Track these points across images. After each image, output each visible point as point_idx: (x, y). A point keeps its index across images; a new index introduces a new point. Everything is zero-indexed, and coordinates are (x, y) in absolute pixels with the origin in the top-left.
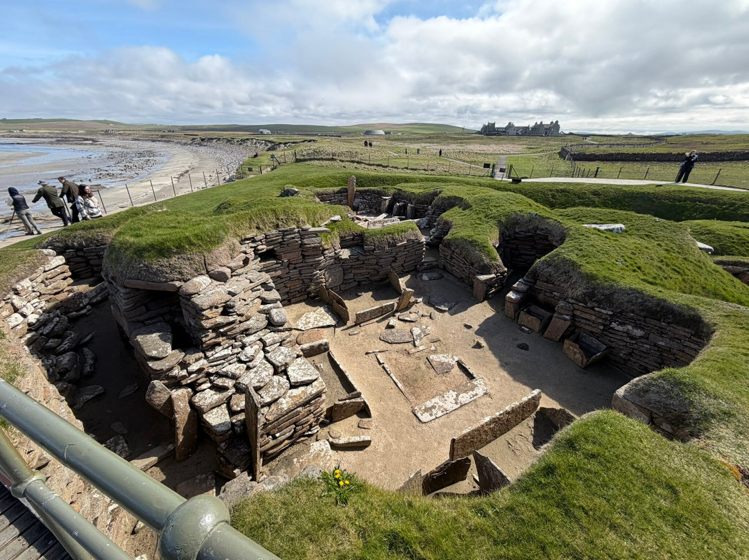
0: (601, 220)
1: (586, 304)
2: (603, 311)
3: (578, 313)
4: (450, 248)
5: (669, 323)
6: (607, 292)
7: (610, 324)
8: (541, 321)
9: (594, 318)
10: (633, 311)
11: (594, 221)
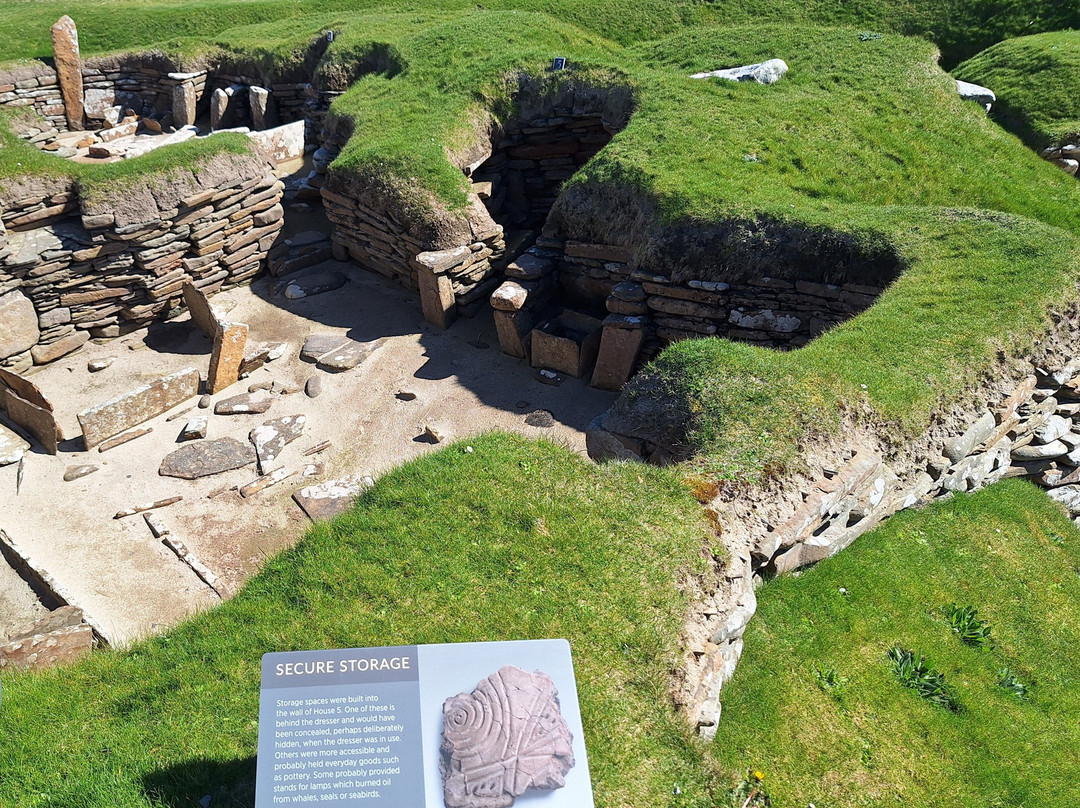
0: (734, 54)
1: (668, 275)
2: (707, 286)
3: (656, 304)
4: (345, 193)
5: (839, 284)
6: (709, 234)
7: (728, 314)
8: (579, 345)
9: (690, 308)
10: (766, 272)
11: (720, 62)
